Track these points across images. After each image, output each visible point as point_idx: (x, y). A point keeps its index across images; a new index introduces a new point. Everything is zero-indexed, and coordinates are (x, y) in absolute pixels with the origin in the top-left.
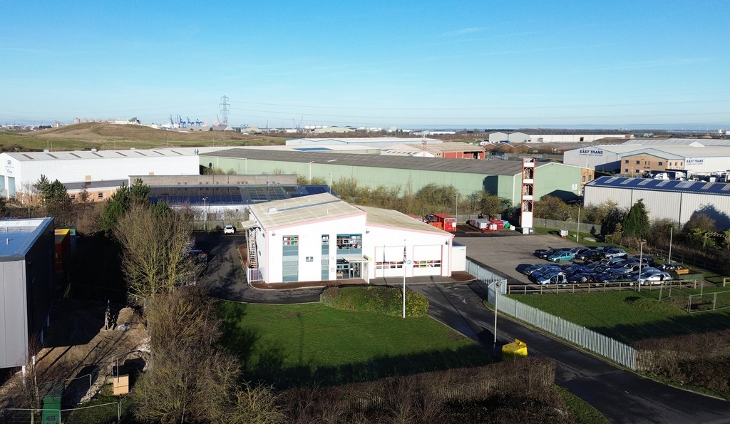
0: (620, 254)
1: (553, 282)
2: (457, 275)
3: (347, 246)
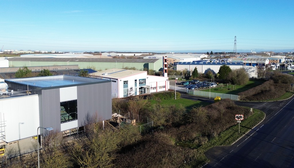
1: (195, 88)
2: (169, 90)
3: (142, 83)
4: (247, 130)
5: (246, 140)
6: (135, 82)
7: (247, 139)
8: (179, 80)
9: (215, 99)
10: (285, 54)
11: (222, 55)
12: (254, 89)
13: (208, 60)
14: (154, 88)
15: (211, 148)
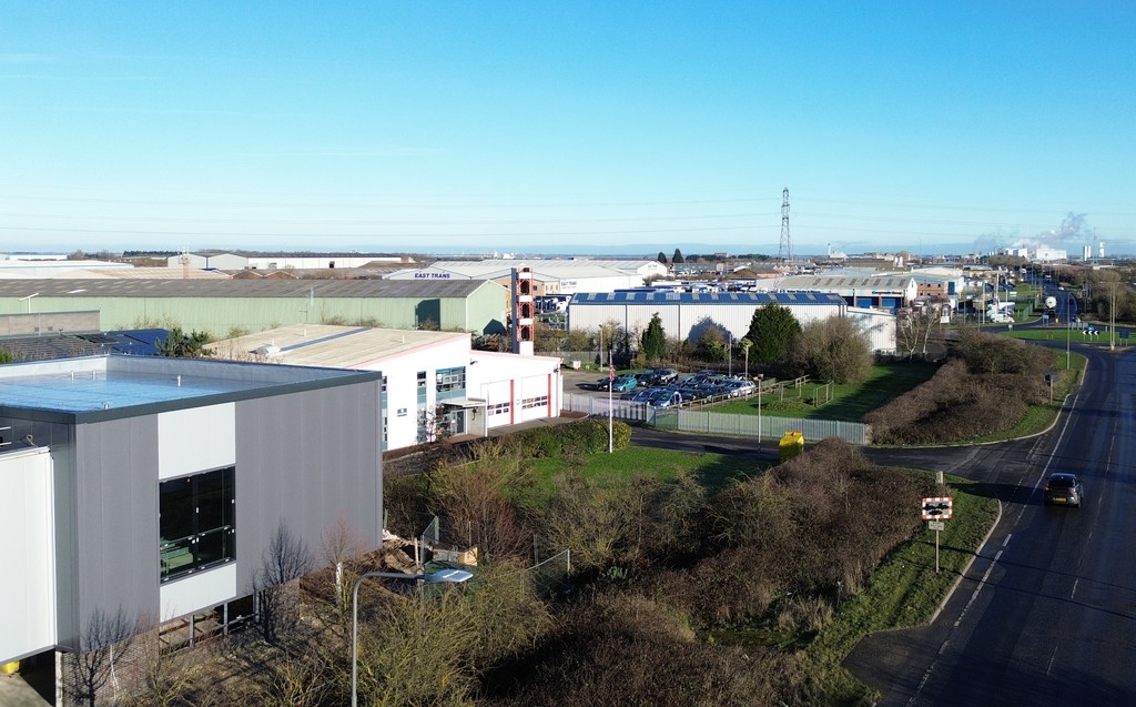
0: (673, 375)
1: (672, 402)
2: (564, 414)
3: (448, 386)
4: (962, 560)
5: (974, 597)
6: (421, 384)
7: (977, 593)
8: (589, 371)
9: (782, 443)
10: (956, 261)
11: (720, 267)
12: (914, 397)
13: (676, 286)
14: (499, 408)
15: (857, 640)
